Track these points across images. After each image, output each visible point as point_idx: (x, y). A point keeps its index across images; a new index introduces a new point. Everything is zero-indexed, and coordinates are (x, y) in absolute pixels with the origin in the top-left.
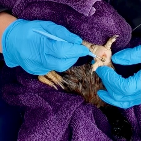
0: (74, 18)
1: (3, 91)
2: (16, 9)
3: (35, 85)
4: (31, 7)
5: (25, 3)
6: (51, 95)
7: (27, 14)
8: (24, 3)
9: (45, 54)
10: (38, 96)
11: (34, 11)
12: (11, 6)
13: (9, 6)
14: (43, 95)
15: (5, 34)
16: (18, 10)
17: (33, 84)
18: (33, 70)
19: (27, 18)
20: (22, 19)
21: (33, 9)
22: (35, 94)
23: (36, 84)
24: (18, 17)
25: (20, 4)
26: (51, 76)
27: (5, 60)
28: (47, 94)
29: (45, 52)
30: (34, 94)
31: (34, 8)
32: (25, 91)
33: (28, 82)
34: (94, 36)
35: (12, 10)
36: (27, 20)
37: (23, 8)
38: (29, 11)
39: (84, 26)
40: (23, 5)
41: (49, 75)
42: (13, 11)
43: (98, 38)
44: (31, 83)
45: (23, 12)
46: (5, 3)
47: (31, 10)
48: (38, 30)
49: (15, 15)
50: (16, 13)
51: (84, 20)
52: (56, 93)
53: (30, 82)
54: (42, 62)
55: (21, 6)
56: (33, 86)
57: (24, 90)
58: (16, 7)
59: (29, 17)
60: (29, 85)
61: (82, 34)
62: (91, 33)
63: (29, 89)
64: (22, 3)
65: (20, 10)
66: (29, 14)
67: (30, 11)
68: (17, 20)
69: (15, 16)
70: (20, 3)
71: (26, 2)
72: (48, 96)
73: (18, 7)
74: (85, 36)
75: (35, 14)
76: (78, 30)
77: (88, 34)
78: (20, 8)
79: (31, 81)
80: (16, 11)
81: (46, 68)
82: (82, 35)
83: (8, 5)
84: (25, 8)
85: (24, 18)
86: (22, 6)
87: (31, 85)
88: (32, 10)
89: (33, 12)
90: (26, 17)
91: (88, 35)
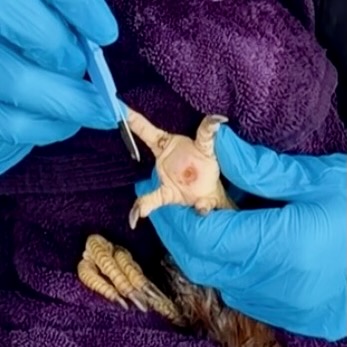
0: (157, 17)
6: (111, 337)
14: (88, 336)
28: (101, 332)
34: (206, 84)
39: (180, 48)
43: (218, 97)
51: (188, 31)
52: (129, 333)
61: (168, 68)
62: (198, 75)
72: (102, 341)
74: (177, 77)
76: (159, 52)
77: (188, 74)
79: (55, 276)
82: (168, 71)
91: (186, 77)
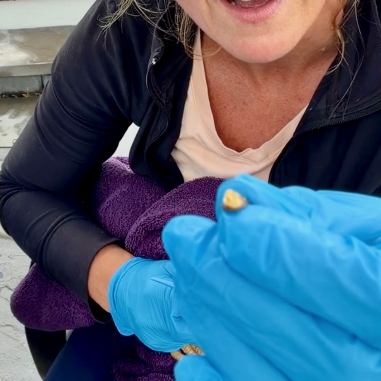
1: (115, 371)
2: (131, 239)
3: (166, 362)
4: (153, 237)
5: (144, 232)
7: (148, 250)
8: (142, 231)
9: (172, 318)
10: (170, 378)
11: (159, 244)
12: (125, 233)
13: (121, 233)
15: (113, 283)
16: (133, 242)
17: (162, 360)
18: (155, 345)
19: (148, 256)
20: (140, 256)
21: (156, 241)
22: (166, 375)
23: (166, 359)
24: (133, 252)
25: (135, 233)
26: (188, 350)
27: (116, 325)
29: (172, 314)
30: (164, 375)
31: (158, 240)
32: (150, 372)
33: (154, 358)
35: (125, 240)
36: (147, 258)
37: (142, 239)
38: (150, 245)
40: (142, 234)
41: (185, 349)
42: (126, 242)
44: (159, 359)
45: (141, 244)
46: (115, 228)
47: (153, 242)
48: (161, 279)
49: (129, 249)
50: (131, 245)
53: (157, 358)
54: (168, 331)
55: (138, 237)
56: (162, 363)
57: (148, 368)
58: (130, 236)
59: (151, 254)
60: (155, 361)
63: (156, 367)
64: (139, 230)
65: (136, 242)
66: (151, 250)
67: (152, 245)
68: (131, 260)
69: (129, 251)
70: (136, 231)
71: (145, 230)
73: (133, 237)
75: (160, 249)
78: (137, 239)
80: (131, 243)
81: (177, 341)
83: (119, 232)
84: (145, 238)
85: (143, 255)
86: (140, 236)
87: (160, 362)
88: (155, 243)
89: (156, 246)
90: (146, 254)
